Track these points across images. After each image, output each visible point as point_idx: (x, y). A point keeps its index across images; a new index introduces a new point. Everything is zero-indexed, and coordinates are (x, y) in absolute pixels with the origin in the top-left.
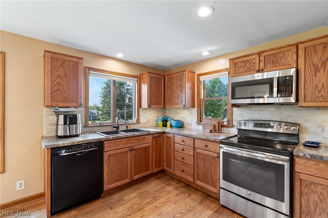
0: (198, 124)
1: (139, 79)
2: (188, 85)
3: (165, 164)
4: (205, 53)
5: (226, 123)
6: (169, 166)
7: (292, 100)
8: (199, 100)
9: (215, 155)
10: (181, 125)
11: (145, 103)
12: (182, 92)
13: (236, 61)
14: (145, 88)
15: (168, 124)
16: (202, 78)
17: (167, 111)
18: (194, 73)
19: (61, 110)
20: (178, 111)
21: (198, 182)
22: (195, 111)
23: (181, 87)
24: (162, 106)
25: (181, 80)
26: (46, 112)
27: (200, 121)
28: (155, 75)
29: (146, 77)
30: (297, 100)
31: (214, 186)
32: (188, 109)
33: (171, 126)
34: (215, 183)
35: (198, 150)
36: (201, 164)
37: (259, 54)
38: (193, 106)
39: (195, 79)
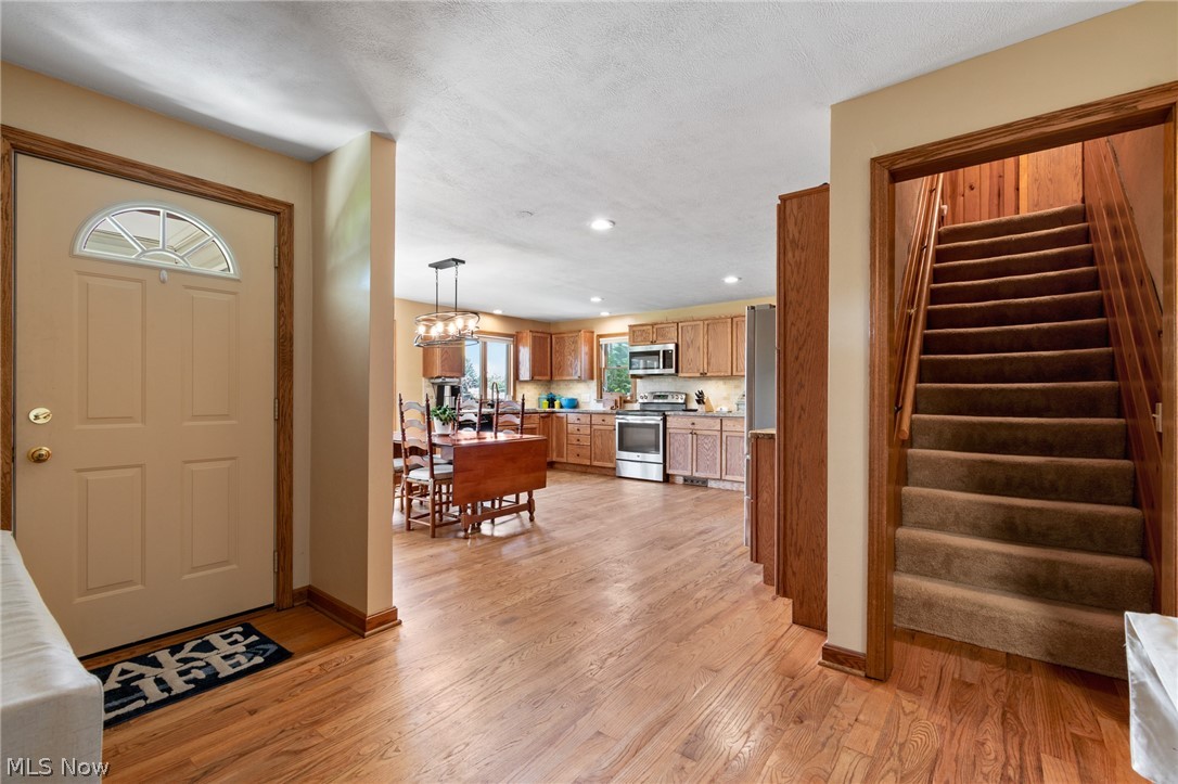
0: (598, 401)
1: (516, 339)
2: (584, 349)
3: (555, 454)
4: (605, 314)
5: (629, 398)
6: (560, 454)
7: (673, 371)
8: (600, 369)
9: (612, 428)
10: (574, 404)
11: (525, 374)
12: (576, 358)
13: (634, 329)
14: (525, 354)
15: (557, 403)
16: (603, 341)
17: (554, 386)
18: (593, 332)
19: (447, 380)
20: (571, 385)
21: (596, 463)
22: (594, 385)
23: (575, 351)
24: (548, 378)
25: (575, 342)
26: (424, 382)
27: (600, 396)
28: (539, 335)
29: (528, 338)
30: (677, 371)
31: (612, 462)
32: (585, 381)
33: (561, 407)
34: (612, 458)
35: (595, 427)
36: (599, 442)
37: (653, 325)
38: (592, 378)
39: (594, 341)
